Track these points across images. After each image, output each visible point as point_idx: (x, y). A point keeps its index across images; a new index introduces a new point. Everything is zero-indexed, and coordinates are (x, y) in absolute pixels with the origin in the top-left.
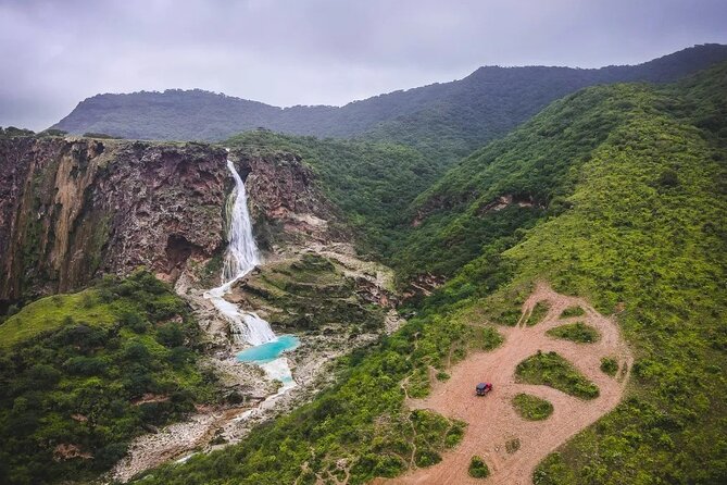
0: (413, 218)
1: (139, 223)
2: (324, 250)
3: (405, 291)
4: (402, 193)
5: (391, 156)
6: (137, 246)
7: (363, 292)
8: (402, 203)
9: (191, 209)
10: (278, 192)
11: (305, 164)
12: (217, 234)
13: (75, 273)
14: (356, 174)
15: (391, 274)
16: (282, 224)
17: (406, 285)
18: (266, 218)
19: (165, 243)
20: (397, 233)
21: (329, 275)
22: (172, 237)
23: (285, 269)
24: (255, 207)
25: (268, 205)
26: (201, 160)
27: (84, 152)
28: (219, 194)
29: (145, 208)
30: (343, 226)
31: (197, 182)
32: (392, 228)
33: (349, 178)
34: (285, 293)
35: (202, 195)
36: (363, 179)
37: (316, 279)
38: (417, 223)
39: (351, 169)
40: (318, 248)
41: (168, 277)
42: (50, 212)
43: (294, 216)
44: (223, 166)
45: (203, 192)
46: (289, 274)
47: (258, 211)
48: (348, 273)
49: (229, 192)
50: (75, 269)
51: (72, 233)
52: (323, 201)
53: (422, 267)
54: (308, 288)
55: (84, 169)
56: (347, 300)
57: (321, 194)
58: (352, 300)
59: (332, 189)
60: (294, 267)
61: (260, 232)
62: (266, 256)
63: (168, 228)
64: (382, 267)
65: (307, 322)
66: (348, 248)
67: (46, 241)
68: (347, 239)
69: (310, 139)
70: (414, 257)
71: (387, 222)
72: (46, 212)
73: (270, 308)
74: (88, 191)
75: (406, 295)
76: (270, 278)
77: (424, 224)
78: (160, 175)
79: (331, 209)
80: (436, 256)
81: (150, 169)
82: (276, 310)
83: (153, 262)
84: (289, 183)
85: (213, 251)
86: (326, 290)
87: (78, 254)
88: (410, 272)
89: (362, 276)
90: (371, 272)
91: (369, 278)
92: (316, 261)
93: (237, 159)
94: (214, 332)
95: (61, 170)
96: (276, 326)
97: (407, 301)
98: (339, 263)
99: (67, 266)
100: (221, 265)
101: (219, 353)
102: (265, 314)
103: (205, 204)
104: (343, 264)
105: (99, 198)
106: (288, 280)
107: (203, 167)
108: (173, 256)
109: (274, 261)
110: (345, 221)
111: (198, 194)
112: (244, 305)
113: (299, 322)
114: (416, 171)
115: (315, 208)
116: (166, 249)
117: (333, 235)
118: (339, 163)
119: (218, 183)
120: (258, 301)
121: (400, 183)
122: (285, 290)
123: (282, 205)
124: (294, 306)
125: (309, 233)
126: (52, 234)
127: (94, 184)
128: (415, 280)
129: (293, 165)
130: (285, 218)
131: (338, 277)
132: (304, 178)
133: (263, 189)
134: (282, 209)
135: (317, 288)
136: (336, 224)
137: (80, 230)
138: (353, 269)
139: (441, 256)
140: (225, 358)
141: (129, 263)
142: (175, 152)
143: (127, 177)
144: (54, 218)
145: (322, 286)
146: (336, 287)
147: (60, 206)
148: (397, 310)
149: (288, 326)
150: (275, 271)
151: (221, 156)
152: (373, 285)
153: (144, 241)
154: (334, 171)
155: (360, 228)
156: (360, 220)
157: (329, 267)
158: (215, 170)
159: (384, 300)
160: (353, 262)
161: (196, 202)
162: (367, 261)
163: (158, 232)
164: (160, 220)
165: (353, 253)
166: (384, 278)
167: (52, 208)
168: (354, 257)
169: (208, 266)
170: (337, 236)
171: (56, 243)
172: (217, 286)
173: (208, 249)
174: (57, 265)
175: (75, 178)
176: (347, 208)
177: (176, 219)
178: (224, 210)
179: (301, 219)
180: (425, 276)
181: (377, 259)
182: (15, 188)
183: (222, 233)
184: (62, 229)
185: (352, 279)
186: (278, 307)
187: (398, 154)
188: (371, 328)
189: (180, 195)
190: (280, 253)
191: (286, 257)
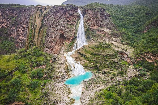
0: (144, 30)
1: (52, 30)
2: (109, 40)
3: (138, 58)
4: (141, 21)
5: (138, 9)
6: (51, 37)
7: (121, 56)
8: (140, 25)
9: (66, 26)
10: (95, 20)
11: (107, 12)
12: (73, 34)
13: (39, 44)
14: (125, 15)
15: (133, 50)
16: (96, 31)
17: (138, 56)
18: (90, 29)
19: (59, 37)
20: (137, 35)
21: (108, 50)
22: (61, 35)
23: (93, 47)
24: (86, 26)
25: (91, 25)
26: (69, 10)
27: (42, 9)
28: (75, 21)
29: (54, 26)
30: (117, 32)
31: (68, 17)
32: (136, 33)
33: (122, 16)
34: (91, 56)
35: (69, 22)
36: (127, 17)
37: (103, 51)
38: (145, 31)
39: (123, 14)
40: (107, 39)
41: (60, 47)
42: (34, 27)
43: (100, 28)
44: (77, 12)
45: (70, 21)
46: (94, 49)
47: (87, 27)
48: (116, 49)
49: (79, 20)
50: (39, 43)
51: (39, 33)
52: (112, 24)
53: (146, 49)
54: (100, 55)
55: (42, 15)
56: (114, 60)
57: (112, 21)
58: (116, 60)
59: (116, 20)
60: (96, 46)
61: (88, 34)
62: (89, 42)
63: (60, 32)
64: (130, 47)
65: (97, 67)
66: (118, 39)
67: (33, 35)
68: (118, 36)
69: (111, 5)
70: (143, 45)
71: (134, 31)
72: (33, 27)
73: (85, 61)
74: (42, 21)
75: (138, 60)
76: (87, 50)
77: (148, 32)
78: (58, 15)
79: (114, 27)
80: (153, 45)
81: (56, 14)
82: (87, 62)
83: (55, 42)
84: (99, 17)
85: (71, 40)
86: (106, 56)
87: (40, 39)
88: (141, 51)
89: (121, 50)
90: (125, 49)
91: (124, 51)
92: (104, 45)
93: (82, 10)
94: (59, 71)
95: (37, 15)
96: (86, 68)
97: (138, 62)
98: (114, 45)
99: (38, 42)
100: (73, 44)
101: (58, 80)
102: (83, 63)
103: (70, 24)
104: (115, 45)
105: (45, 23)
106: (93, 51)
107: (70, 12)
108: (62, 40)
109: (91, 44)
110: (118, 30)
111: (68, 21)
112: (77, 59)
113: (94, 67)
114: (147, 14)
115: (108, 26)
116: (59, 38)
117: (113, 35)
118: (119, 12)
119: (75, 18)
120: (82, 58)
121: (140, 18)
122: (92, 54)
123: (96, 25)
124: (94, 61)
125: (105, 34)
126: (34, 33)
127: (44, 19)
128: (143, 54)
129: (102, 12)
130: (97, 29)
131: (112, 51)
132: (105, 16)
133: (89, 19)
134: (96, 26)
135: (103, 55)
136: (115, 31)
137: (40, 32)
138: (119, 48)
139: (156, 45)
140: (60, 82)
141: (49, 42)
142: (62, 8)
143: (51, 16)
144: (35, 29)
145: (105, 54)
146: (110, 55)
147: (36, 25)
148: (134, 66)
149: (90, 68)
150: (89, 48)
151: (76, 8)
152: (125, 54)
153: (53, 36)
154: (117, 14)
155: (123, 33)
156: (124, 30)
157: (109, 47)
158: (74, 13)
159: (129, 60)
160: (119, 45)
161: (68, 24)
162: (125, 44)
163: (57, 33)
164: (58, 30)
165: (120, 41)
166: (130, 52)
167: (34, 26)
168: (120, 43)
169: (70, 44)
170: (115, 35)
171: (35, 35)
172: (71, 51)
173: (70, 39)
174: (36, 41)
175: (40, 17)
176: (120, 26)
177: (62, 29)
178: (76, 26)
179: (102, 30)
180: (147, 53)
181: (128, 44)
182: (28, 20)
183: (74, 34)
184: (37, 31)
185: (118, 51)
186: (88, 61)
187: (141, 8)
188: (121, 74)
189: (63, 22)
190: (93, 41)
191: (95, 43)
